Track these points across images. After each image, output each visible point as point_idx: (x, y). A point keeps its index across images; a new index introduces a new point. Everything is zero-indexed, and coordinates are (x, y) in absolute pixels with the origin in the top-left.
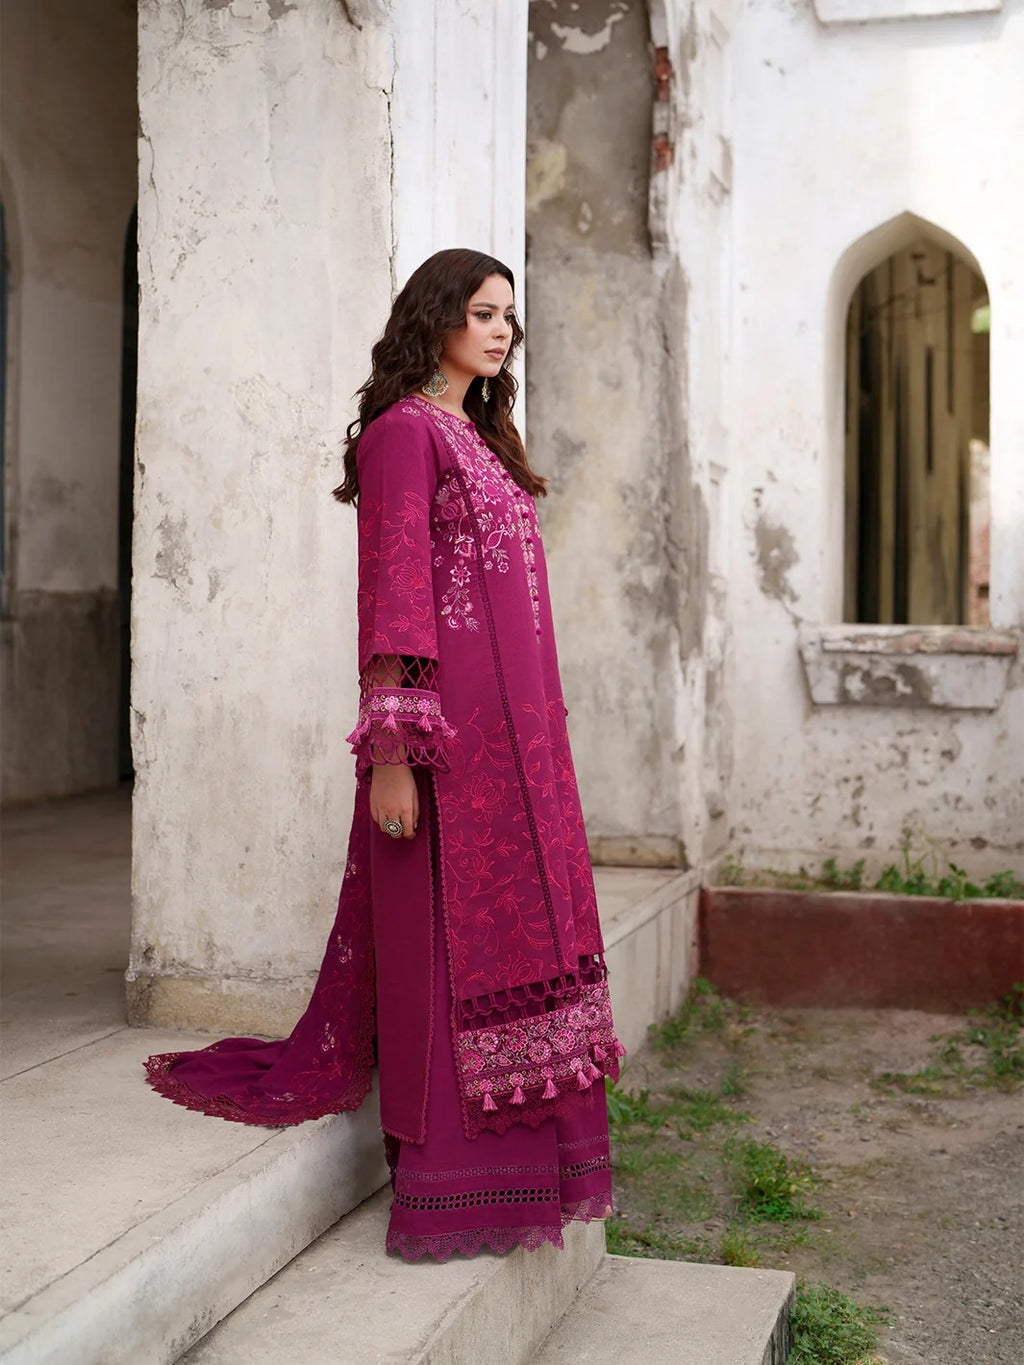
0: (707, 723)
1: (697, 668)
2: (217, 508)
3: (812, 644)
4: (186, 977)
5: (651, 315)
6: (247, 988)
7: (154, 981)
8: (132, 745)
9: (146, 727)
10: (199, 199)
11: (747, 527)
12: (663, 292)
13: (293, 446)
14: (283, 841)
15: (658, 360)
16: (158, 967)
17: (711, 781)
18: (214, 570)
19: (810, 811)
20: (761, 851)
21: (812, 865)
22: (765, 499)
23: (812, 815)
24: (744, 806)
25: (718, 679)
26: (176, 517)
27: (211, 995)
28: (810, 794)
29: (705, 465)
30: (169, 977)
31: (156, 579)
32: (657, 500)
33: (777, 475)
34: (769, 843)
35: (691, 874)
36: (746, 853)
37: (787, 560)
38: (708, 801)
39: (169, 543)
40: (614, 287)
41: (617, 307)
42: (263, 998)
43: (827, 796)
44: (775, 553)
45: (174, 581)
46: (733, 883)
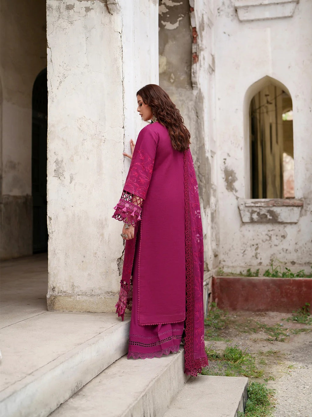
0: (212, 228)
1: (209, 211)
2: (72, 156)
3: (242, 204)
4: (66, 296)
5: (193, 106)
6: (85, 298)
7: (55, 297)
8: (48, 227)
9: (52, 221)
10: (65, 65)
11: (222, 170)
12: (196, 100)
13: (95, 137)
14: (96, 254)
15: (195, 120)
16: (57, 293)
17: (214, 244)
18: (72, 174)
19: (243, 254)
20: (228, 267)
21: (243, 271)
22: (227, 162)
23: (243, 256)
24: (223, 254)
25: (215, 215)
26: (60, 159)
27: (73, 300)
28: (242, 250)
29: (210, 151)
30: (60, 296)
31: (54, 177)
32: (196, 161)
33: (230, 155)
34: (231, 265)
35: (209, 272)
36: (224, 268)
37: (234, 180)
38: (213, 252)
39: (58, 167)
40: (181, 98)
41: (182, 105)
42: (90, 301)
43: (247, 250)
44: (230, 178)
45: (59, 178)
46: (222, 276)
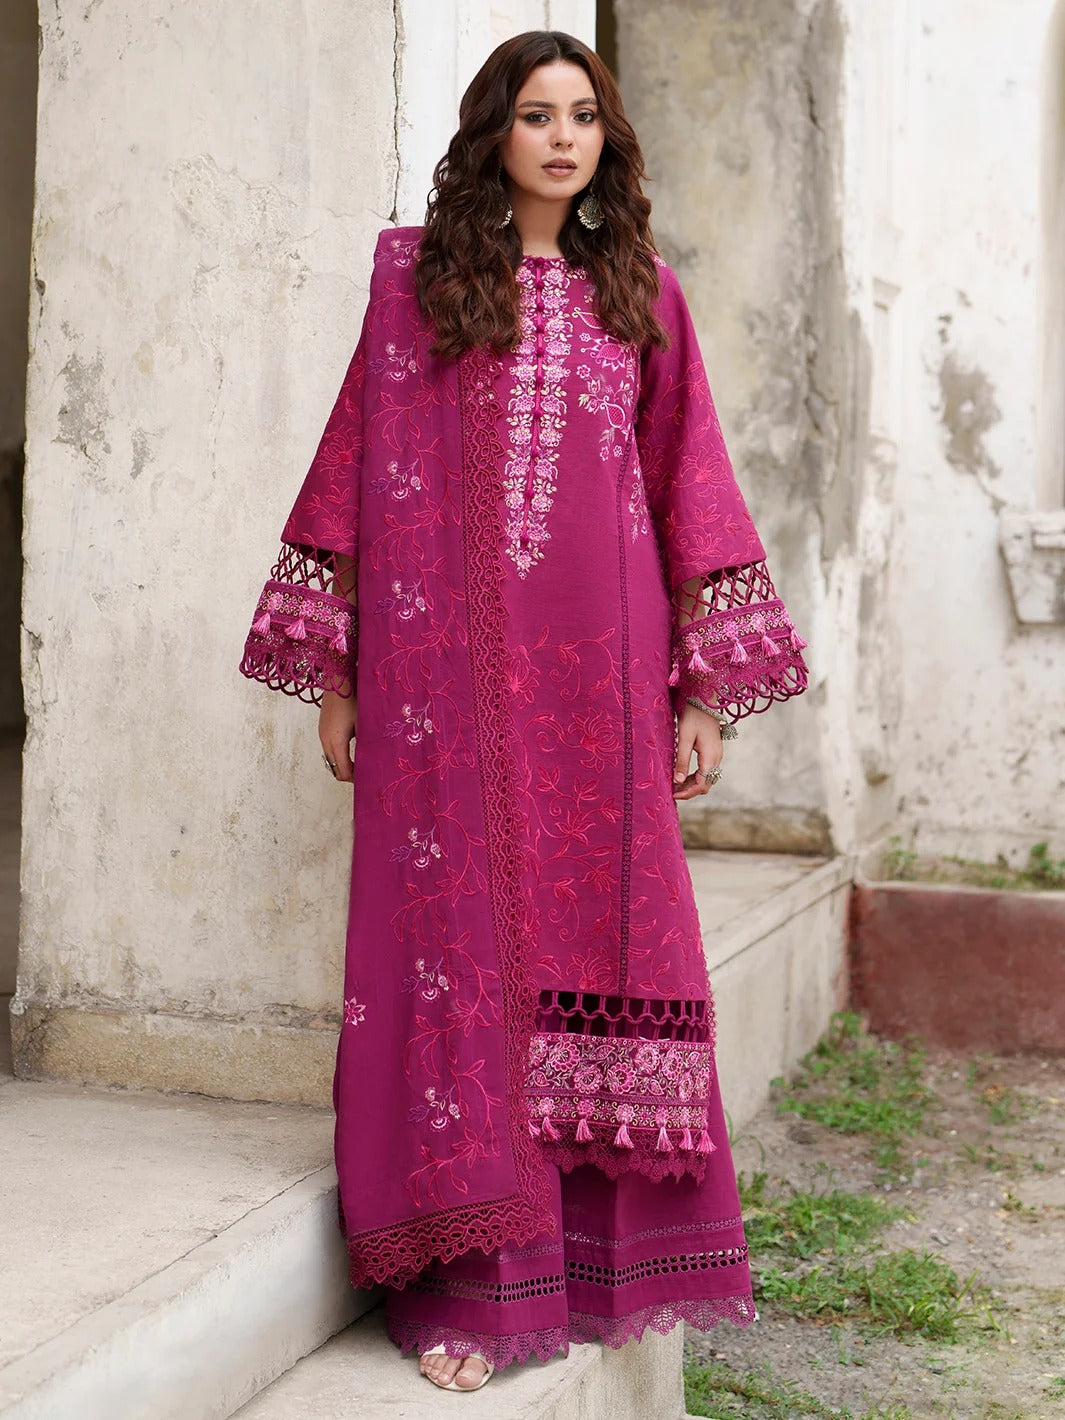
0: (861, 649)
1: (847, 572)
2: (146, 345)
3: (1019, 537)
4: (97, 1009)
5: (792, 68)
6: (180, 1026)
7: (50, 1014)
8: (23, 680)
9: (42, 653)
11: (928, 371)
12: (809, 37)
13: (254, 257)
14: (234, 819)
15: (801, 134)
16: (57, 996)
17: (869, 732)
18: (141, 432)
19: (1013, 774)
20: (941, 830)
21: (1014, 852)
22: (952, 331)
23: (1015, 781)
24: (920, 766)
25: (879, 586)
26: (87, 359)
27: (129, 1035)
28: (1013, 751)
29: (868, 283)
30: (73, 1008)
31: (58, 445)
32: (797, 331)
33: (971, 298)
34: (957, 820)
35: (836, 864)
36: (922, 832)
37: (985, 419)
38: (863, 761)
39: (76, 393)
40: (739, 29)
41: (743, 58)
42: (202, 1043)
43: (1036, 754)
44: (968, 408)
45: (83, 448)
46: (901, 876)
